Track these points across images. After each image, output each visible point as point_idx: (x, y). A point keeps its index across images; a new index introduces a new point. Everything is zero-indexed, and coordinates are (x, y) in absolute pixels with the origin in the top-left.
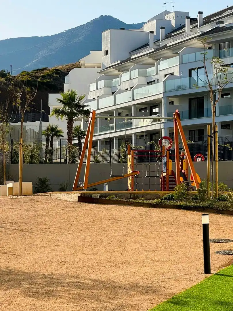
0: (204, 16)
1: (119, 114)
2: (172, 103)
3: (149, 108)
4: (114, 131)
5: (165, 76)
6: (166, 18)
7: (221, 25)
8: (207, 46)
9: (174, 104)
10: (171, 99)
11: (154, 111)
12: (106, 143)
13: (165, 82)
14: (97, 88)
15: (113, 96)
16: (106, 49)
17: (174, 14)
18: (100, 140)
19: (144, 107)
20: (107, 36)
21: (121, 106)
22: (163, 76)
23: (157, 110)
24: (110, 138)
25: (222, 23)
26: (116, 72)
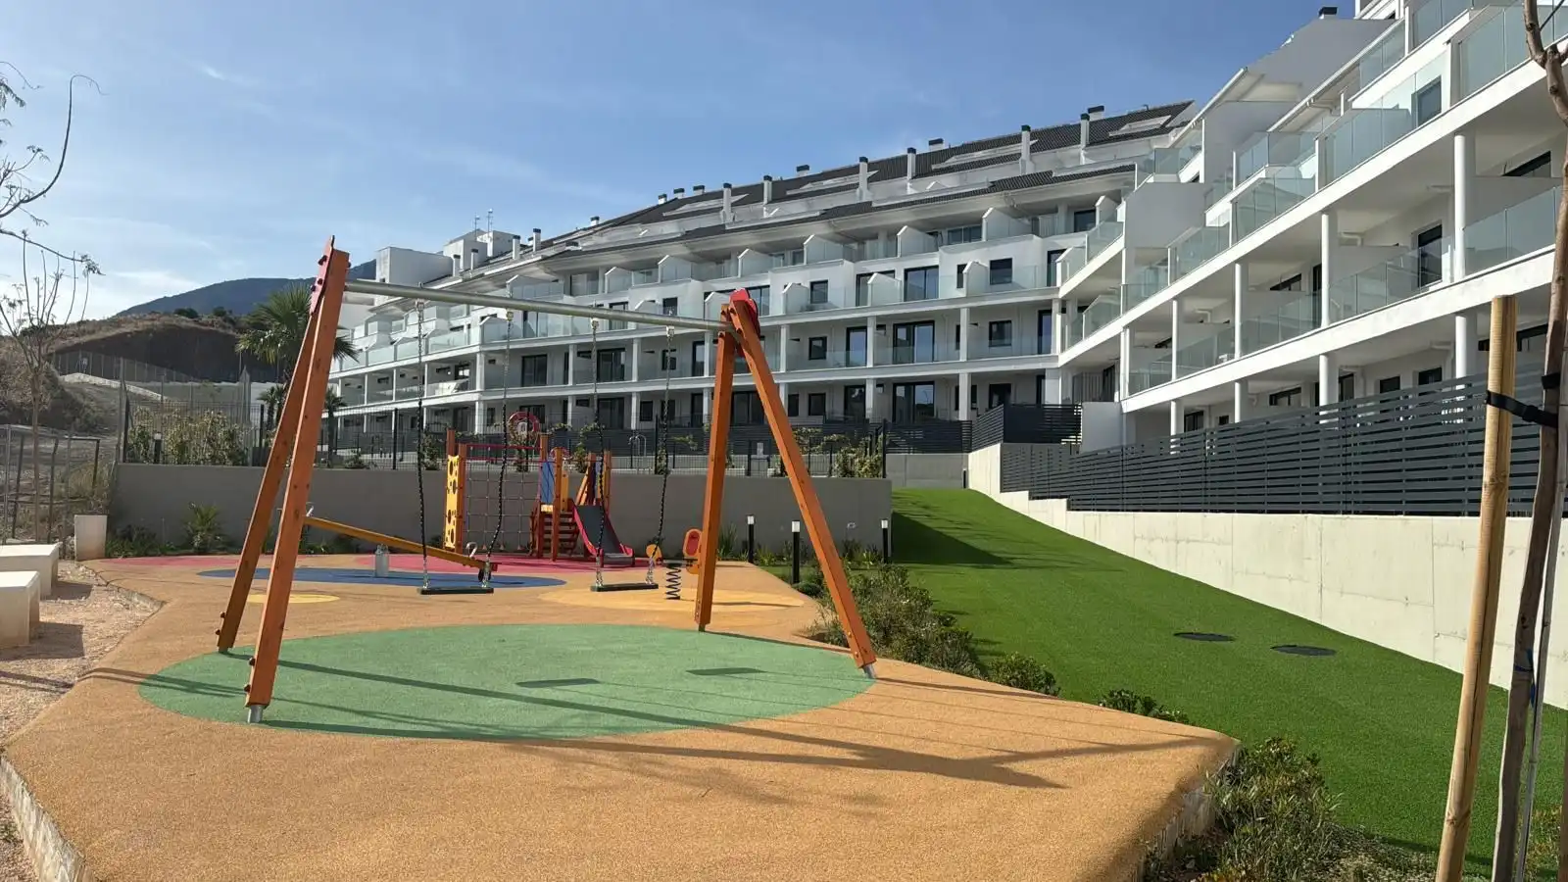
0: (544, 237)
1: (402, 376)
2: (492, 361)
3: (453, 369)
4: (394, 401)
5: (483, 318)
6: (478, 240)
7: (572, 248)
8: (553, 277)
9: (497, 362)
10: (492, 356)
11: (461, 373)
12: (378, 419)
13: (482, 327)
14: (366, 334)
15: (392, 347)
16: (382, 277)
17: (491, 235)
18: (368, 414)
19: (444, 365)
20: (385, 258)
21: (405, 363)
22: (479, 319)
23: (467, 372)
24: (385, 412)
25: (576, 244)
26: (398, 311)
